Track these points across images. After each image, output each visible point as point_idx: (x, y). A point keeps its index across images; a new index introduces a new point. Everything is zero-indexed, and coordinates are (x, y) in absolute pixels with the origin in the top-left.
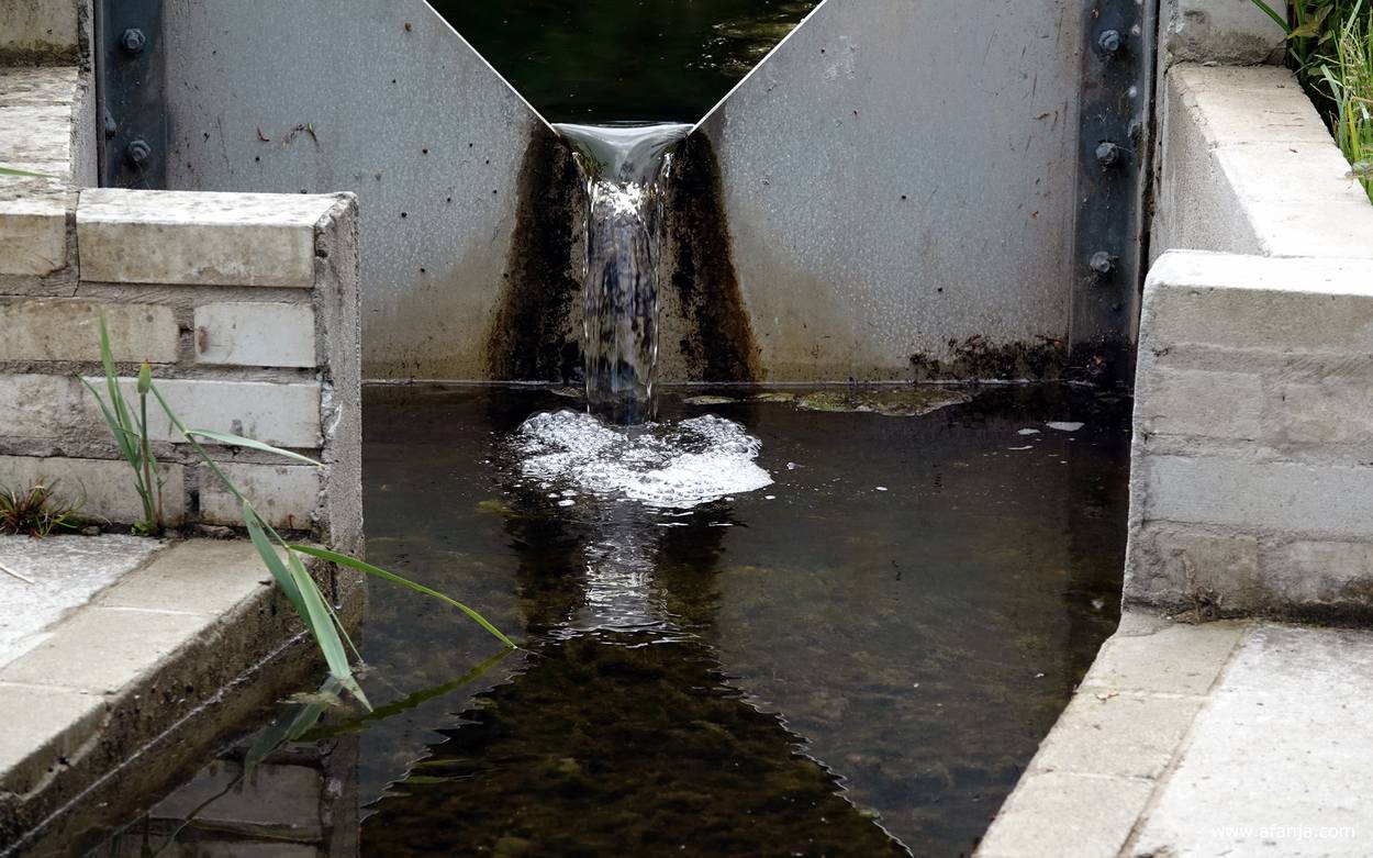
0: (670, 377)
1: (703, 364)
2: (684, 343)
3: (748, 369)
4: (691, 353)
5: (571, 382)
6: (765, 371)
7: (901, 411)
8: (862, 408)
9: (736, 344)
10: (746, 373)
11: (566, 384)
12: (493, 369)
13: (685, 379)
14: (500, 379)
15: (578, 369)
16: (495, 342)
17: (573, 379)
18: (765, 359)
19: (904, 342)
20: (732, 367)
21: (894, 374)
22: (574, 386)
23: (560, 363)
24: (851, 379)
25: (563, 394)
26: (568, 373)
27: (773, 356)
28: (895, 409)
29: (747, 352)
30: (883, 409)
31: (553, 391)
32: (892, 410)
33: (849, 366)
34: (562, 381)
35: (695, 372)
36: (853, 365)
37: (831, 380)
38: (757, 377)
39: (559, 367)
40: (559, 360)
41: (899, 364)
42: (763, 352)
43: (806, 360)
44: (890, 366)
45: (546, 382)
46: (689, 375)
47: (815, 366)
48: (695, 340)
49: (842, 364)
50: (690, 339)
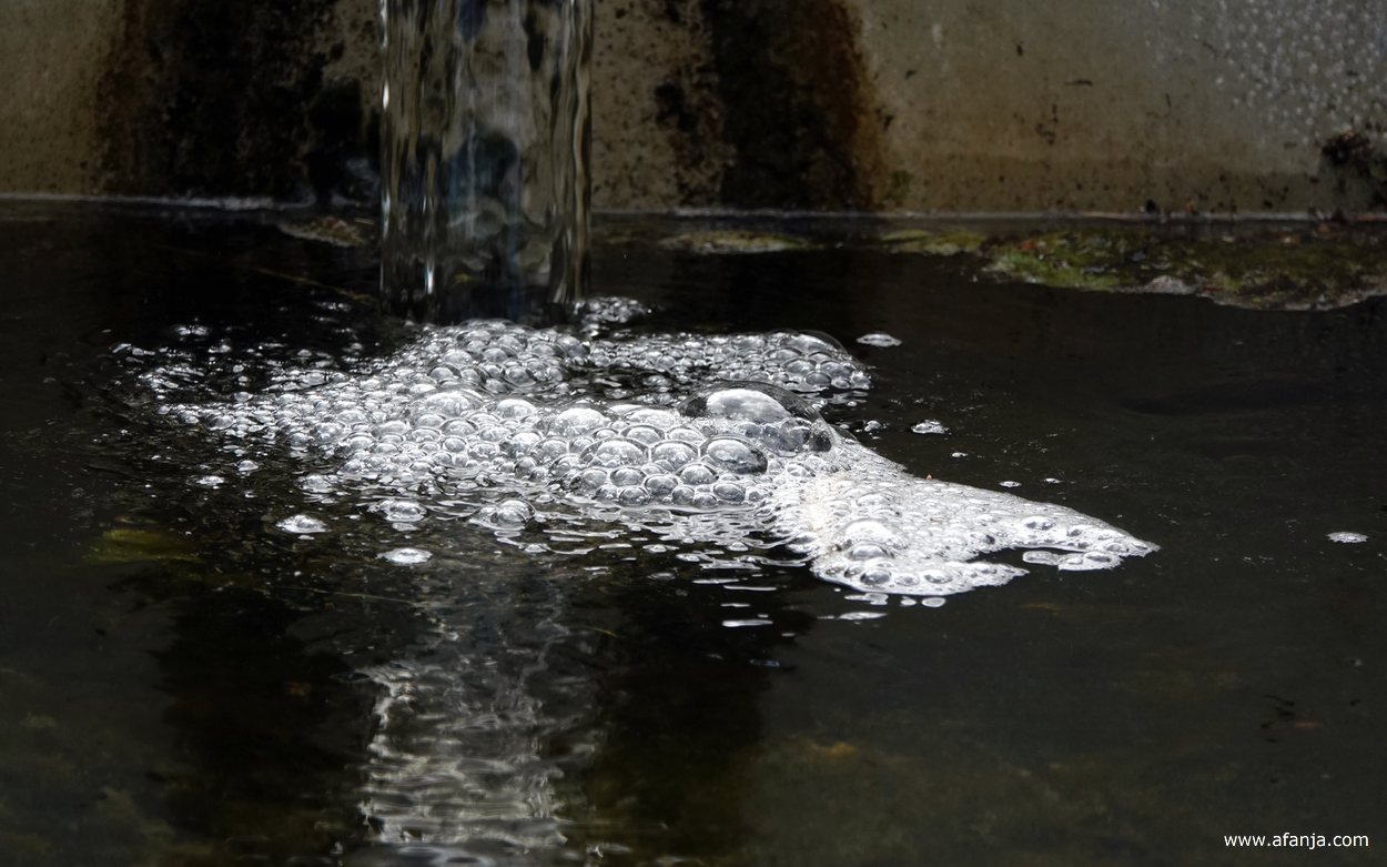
0: (625, 191)
1: (721, 156)
2: (668, 95)
3: (851, 175)
4: (686, 123)
5: (338, 200)
6: (901, 179)
7: (1272, 298)
8: (1164, 284)
9: (818, 100)
10: (848, 185)
11: (324, 207)
12: (111, 162)
13: (666, 199)
14: (132, 191)
15: (359, 166)
16: (115, 83)
17: (345, 194)
18: (902, 143)
19: (1305, 100)
20: (804, 166)
21: (1276, 192)
22: (346, 214)
23: (305, 148)
24: (1151, 206)
25: (312, 236)
26: (328, 176)
27: (927, 136)
28: (1259, 291)
29: (849, 122)
30: (1225, 289)
31: (285, 228)
32: (1246, 293)
33: (1145, 167)
34: (311, 199)
35: (697, 178)
36: (1159, 164)
37: (1092, 206)
38: (877, 195)
39: (306, 158)
40: (303, 136)
41: (1289, 166)
42: (898, 122)
43: (1017, 148)
44: (1265, 171)
45: (266, 202)
46: (682, 187)
47: (1046, 165)
48: (699, 86)
49: (1127, 162)
50: (685, 83)
